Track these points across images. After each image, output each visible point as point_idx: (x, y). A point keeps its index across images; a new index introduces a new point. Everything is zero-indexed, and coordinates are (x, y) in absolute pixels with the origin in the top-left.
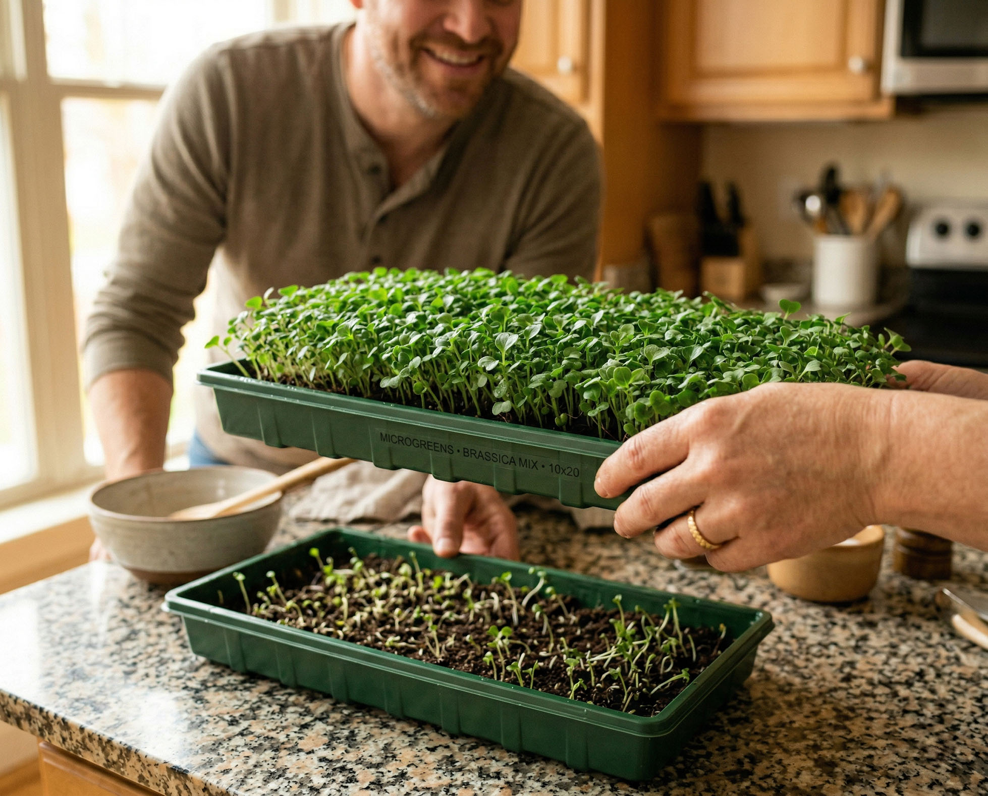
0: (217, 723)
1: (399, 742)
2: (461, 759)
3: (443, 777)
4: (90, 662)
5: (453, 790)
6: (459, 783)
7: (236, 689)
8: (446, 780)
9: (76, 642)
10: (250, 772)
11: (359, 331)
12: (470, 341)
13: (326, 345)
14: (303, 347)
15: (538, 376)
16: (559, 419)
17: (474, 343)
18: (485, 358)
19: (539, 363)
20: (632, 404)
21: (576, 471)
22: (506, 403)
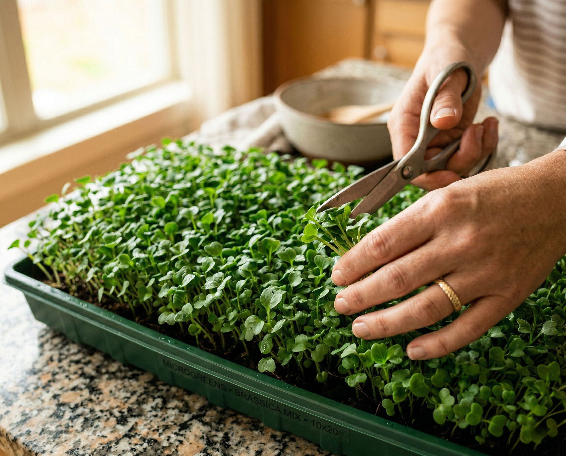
0: (108, 419)
11: (138, 260)
12: (239, 287)
13: (110, 271)
14: (91, 267)
15: (301, 338)
16: (320, 375)
17: (242, 291)
18: (251, 318)
19: (301, 318)
20: (391, 383)
21: (335, 431)
22: (271, 361)
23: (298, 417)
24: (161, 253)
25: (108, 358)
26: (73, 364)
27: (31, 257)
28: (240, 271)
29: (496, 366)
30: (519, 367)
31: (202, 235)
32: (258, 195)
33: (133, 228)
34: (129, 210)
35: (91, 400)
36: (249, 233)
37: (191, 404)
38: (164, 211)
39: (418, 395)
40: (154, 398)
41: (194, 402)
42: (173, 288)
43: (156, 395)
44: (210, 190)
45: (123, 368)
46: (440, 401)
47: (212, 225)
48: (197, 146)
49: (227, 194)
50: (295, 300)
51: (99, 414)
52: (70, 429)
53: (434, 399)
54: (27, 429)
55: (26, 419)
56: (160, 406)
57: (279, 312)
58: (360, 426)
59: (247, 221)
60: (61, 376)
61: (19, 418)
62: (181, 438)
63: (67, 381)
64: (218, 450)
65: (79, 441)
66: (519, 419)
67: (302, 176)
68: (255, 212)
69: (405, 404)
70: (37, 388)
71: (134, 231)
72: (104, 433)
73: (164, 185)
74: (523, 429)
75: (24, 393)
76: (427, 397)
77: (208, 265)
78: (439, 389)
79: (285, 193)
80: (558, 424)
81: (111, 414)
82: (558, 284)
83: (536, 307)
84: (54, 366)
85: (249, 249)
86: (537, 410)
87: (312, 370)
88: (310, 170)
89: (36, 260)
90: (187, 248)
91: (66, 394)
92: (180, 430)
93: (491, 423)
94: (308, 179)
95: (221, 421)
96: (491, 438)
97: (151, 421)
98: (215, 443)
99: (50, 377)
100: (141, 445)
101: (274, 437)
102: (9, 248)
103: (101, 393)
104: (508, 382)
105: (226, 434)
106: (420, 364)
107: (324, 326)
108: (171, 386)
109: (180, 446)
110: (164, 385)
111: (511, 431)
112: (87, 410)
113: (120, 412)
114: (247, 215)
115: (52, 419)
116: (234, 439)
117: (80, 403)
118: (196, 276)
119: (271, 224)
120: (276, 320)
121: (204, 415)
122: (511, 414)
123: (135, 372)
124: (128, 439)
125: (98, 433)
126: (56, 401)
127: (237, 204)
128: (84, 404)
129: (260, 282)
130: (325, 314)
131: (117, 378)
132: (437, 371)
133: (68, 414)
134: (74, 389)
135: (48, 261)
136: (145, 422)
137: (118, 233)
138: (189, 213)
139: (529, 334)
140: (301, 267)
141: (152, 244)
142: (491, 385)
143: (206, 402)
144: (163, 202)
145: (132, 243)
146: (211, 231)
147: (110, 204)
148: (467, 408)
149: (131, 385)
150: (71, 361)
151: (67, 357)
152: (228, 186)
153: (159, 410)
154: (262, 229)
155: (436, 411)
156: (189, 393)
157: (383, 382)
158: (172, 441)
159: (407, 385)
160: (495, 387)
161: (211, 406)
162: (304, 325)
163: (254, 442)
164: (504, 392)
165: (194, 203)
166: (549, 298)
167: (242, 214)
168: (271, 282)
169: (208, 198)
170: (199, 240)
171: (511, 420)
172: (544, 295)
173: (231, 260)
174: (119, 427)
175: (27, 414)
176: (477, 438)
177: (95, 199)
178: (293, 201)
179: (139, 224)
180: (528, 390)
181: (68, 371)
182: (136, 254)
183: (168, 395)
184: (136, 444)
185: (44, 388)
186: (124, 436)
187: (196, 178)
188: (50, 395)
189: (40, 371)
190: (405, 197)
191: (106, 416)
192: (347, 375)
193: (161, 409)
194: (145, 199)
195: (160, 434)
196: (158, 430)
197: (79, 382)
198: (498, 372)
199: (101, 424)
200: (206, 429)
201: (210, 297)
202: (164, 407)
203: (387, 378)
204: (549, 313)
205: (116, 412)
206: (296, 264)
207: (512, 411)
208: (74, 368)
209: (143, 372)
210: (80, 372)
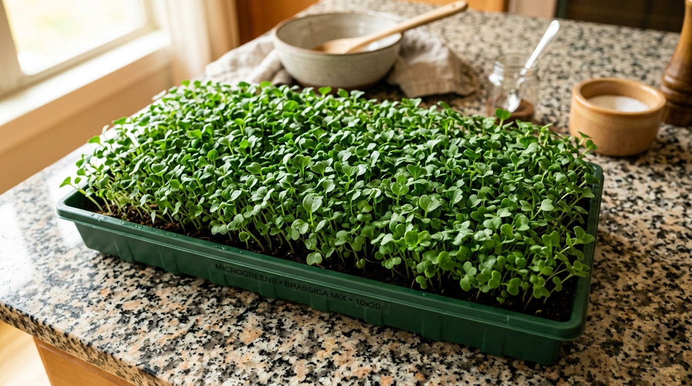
0: (171, 320)
1: (320, 329)
2: (374, 342)
3: (364, 364)
4: (61, 266)
5: (376, 378)
6: (378, 369)
7: (179, 284)
8: (367, 367)
9: (47, 248)
10: (207, 371)
11: (187, 183)
12: (281, 197)
13: (162, 195)
14: (143, 194)
15: (341, 234)
16: (360, 263)
17: (285, 200)
18: (296, 222)
19: (338, 218)
20: (422, 263)
21: (378, 306)
22: (318, 255)
23: (344, 298)
24: (206, 176)
25: (160, 270)
26: (128, 278)
27: (83, 192)
28: (280, 184)
29: (508, 239)
30: (525, 238)
31: (240, 158)
32: (280, 121)
33: (176, 158)
34: (169, 143)
35: (151, 306)
36: (281, 153)
37: (243, 299)
38: (201, 141)
39: (445, 269)
40: (209, 299)
41: (246, 297)
42: (223, 203)
43: (210, 296)
44: (239, 120)
45: (174, 277)
46: (464, 273)
47: (248, 150)
48: (214, 84)
49: (253, 123)
50: (331, 203)
51: (162, 316)
52: (138, 331)
53: (459, 272)
54: (98, 335)
55: (95, 327)
56: (216, 303)
57: (319, 215)
58: (402, 299)
59: (276, 144)
60: (119, 289)
61: (89, 328)
62: (240, 328)
63: (125, 293)
64: (275, 334)
65: (148, 340)
66: (532, 279)
67: (312, 103)
68: (282, 135)
69: (434, 279)
70: (99, 302)
71: (177, 160)
72: (170, 331)
73: (195, 120)
74: (535, 287)
75: (88, 306)
76: (453, 270)
77: (251, 182)
78: (463, 263)
79: (301, 119)
80: (562, 280)
81: (172, 315)
82: (549, 170)
83: (534, 190)
84: (111, 282)
85: (284, 165)
86: (544, 271)
87: (351, 260)
88: (318, 98)
89: (88, 194)
90: (229, 170)
91: (127, 303)
92: (238, 322)
93: (509, 285)
94: (318, 105)
95: (272, 311)
96: (509, 297)
97: (210, 317)
98: (271, 328)
99: (109, 291)
100: (205, 337)
101: (322, 318)
102: (62, 186)
103: (159, 300)
104: (518, 251)
105: (280, 320)
106: (444, 246)
107: (359, 222)
108: (222, 287)
109: (241, 334)
110: (216, 287)
111: (525, 290)
112: (150, 315)
113: (180, 313)
114: (274, 139)
115: (120, 325)
116: (287, 325)
117: (142, 309)
118: (242, 191)
119: (297, 144)
120: (317, 221)
121: (257, 307)
122: (523, 276)
123: (187, 279)
124: (192, 334)
125: (164, 332)
126: (120, 311)
127: (263, 130)
128: (146, 309)
129: (297, 192)
130: (358, 212)
131: (171, 286)
132: (461, 248)
133: (133, 320)
134: (133, 298)
135: (100, 194)
136: (205, 319)
137: (163, 163)
138: (226, 141)
139: (530, 212)
140: (333, 176)
141: (196, 169)
142: (505, 255)
143: (257, 297)
144: (199, 133)
145: (178, 170)
146: (248, 155)
147: (150, 140)
148: (488, 275)
149: (185, 290)
150: (126, 276)
151: (121, 273)
152: (253, 116)
153: (215, 307)
154: (292, 149)
155: (462, 280)
156: (240, 290)
157: (414, 262)
158: (232, 331)
159: (436, 261)
160: (509, 256)
161: (261, 299)
162: (342, 223)
163: (306, 325)
164: (517, 259)
165: (225, 132)
166: (543, 182)
167: (270, 138)
168: (308, 190)
169: (238, 127)
170: (238, 162)
171: (524, 281)
172: (539, 180)
173: (270, 177)
174: (182, 325)
175: (95, 323)
176: (498, 299)
177: (133, 137)
178: (309, 124)
179: (181, 154)
180: (535, 256)
181: (125, 284)
182: (185, 179)
183: (221, 295)
184: (200, 337)
185: (105, 300)
186: (188, 332)
187: (222, 112)
188: (113, 305)
189: (98, 287)
190: (404, 112)
191: (168, 317)
192: (383, 260)
193: (217, 306)
194: (181, 133)
195: (221, 327)
196: (218, 324)
197: (137, 292)
198: (509, 244)
199: (166, 324)
200: (260, 318)
201: (257, 208)
202: (219, 305)
203: (419, 260)
204: (544, 194)
205: (176, 313)
206: (327, 174)
207: (524, 274)
208: (129, 281)
209: (195, 278)
210: (136, 284)
